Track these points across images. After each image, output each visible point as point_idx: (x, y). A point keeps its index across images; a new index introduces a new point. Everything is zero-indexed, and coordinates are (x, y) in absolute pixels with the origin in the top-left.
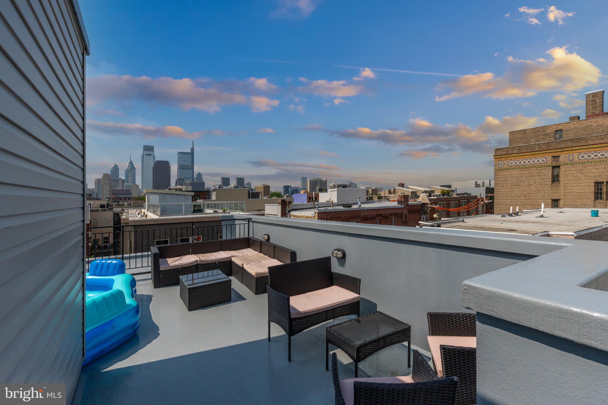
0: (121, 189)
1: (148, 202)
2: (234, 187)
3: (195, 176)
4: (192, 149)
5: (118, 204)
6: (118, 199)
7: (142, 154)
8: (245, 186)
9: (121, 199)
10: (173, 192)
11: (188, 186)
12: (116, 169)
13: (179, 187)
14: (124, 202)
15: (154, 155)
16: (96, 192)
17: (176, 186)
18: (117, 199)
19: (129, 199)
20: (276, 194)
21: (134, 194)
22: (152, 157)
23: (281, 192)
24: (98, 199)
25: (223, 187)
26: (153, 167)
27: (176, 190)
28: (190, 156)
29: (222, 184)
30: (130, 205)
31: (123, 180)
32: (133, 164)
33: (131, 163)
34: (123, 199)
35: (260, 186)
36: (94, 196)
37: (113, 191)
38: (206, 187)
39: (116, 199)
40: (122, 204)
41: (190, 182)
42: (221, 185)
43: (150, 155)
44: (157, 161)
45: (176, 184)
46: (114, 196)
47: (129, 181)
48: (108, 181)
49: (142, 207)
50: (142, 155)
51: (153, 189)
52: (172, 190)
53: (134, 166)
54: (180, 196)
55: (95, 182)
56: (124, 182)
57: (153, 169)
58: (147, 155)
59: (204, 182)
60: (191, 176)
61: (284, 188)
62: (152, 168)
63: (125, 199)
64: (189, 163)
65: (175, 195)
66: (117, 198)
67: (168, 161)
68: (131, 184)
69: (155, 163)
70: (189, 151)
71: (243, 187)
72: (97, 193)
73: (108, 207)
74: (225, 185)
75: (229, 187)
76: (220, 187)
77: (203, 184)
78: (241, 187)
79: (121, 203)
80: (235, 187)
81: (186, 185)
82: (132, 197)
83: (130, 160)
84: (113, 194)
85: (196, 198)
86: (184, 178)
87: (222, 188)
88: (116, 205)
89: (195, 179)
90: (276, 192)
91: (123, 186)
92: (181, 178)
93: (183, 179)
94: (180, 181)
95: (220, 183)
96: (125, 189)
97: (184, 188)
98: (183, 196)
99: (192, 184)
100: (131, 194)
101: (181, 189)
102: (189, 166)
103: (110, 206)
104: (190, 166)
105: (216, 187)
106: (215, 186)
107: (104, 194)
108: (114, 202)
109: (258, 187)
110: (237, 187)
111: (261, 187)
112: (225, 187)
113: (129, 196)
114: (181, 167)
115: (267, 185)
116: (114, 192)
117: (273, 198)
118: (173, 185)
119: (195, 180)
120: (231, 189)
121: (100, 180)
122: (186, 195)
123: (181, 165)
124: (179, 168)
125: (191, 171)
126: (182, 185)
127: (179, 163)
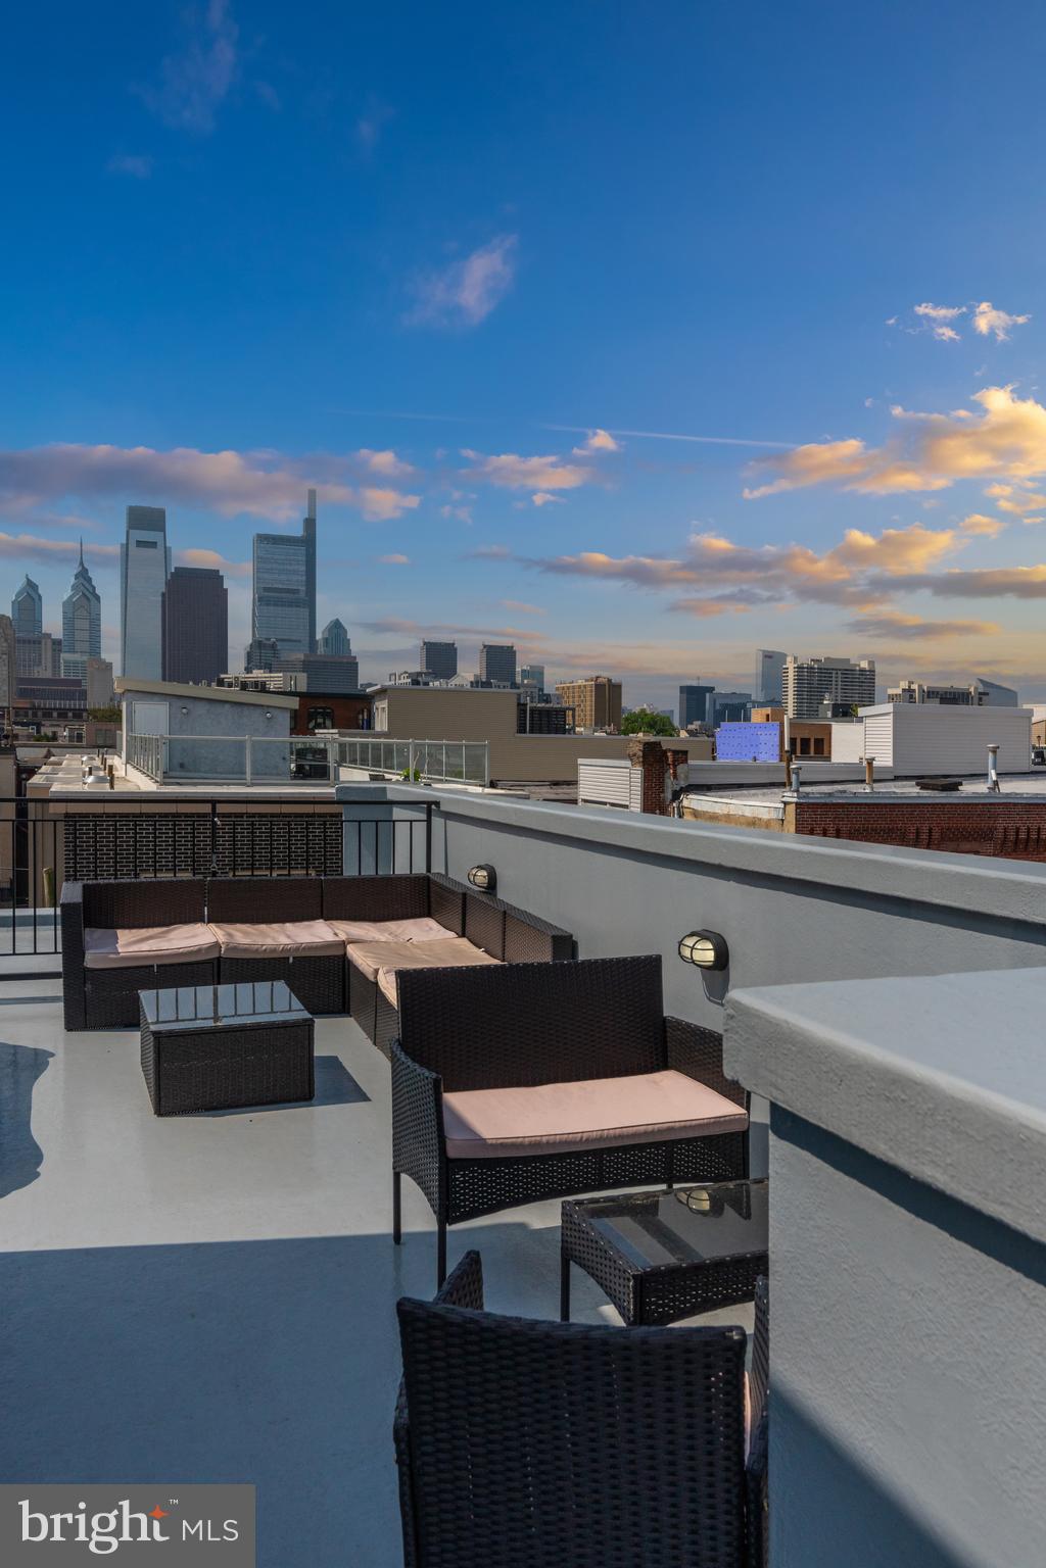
0: (49, 673)
1: (131, 729)
2: (471, 683)
3: (318, 636)
4: (310, 524)
6: (40, 711)
7: (125, 542)
8: (518, 679)
9: (48, 711)
10: (233, 693)
11: (294, 674)
12: (30, 599)
13: (258, 674)
14: (58, 723)
15: (165, 547)
17: (248, 670)
18: (35, 712)
20: (646, 720)
21: (95, 700)
23: (672, 712)
25: (430, 684)
26: (163, 595)
27: (244, 686)
28: (303, 551)
29: (425, 670)
30: (78, 735)
31: (57, 642)
32: (89, 580)
33: (83, 575)
34: (55, 712)
35: (581, 682)
37: (23, 679)
38: (361, 680)
39: (30, 709)
40: (49, 731)
41: (302, 657)
42: (419, 674)
43: (153, 545)
44: (176, 568)
45: (249, 664)
46: (24, 701)
47: (79, 646)
48: (5, 644)
50: (122, 545)
51: (164, 679)
52: (230, 685)
53: (94, 588)
54: (246, 711)
56: (61, 650)
57: (163, 602)
58: (140, 544)
59: (355, 658)
60: (306, 640)
61: (685, 695)
62: (160, 599)
63: (63, 711)
64: (298, 581)
65: (227, 706)
66: (35, 707)
67: (218, 572)
68: (86, 657)
69: (169, 577)
70: (298, 531)
71: (509, 684)
74: (437, 676)
75: (454, 682)
76: (416, 682)
77: (351, 667)
78: (502, 684)
79: (46, 727)
81: (286, 667)
82: (85, 708)
83: (81, 564)
84: (24, 691)
85: (320, 720)
86: (277, 640)
87: (426, 685)
88: (28, 734)
89: (321, 643)
90: (648, 712)
91: (56, 667)
92: (268, 640)
93: (273, 646)
94: (262, 653)
95: (417, 666)
96: (63, 675)
97: (275, 680)
98: (259, 711)
99: (306, 667)
100: (84, 694)
101: (264, 684)
102: (297, 592)
103: (9, 734)
104: (302, 595)
105: (402, 681)
106: (396, 678)
108: (22, 721)
109: (574, 687)
111: (585, 686)
112: (437, 683)
113: (77, 702)
114: (267, 598)
115: (610, 680)
116: (27, 686)
117: (631, 735)
118: (236, 667)
119: (321, 650)
120: (459, 692)
122: (268, 707)
123: (266, 589)
124: (260, 599)
125: (305, 612)
126: (269, 668)
127: (257, 579)
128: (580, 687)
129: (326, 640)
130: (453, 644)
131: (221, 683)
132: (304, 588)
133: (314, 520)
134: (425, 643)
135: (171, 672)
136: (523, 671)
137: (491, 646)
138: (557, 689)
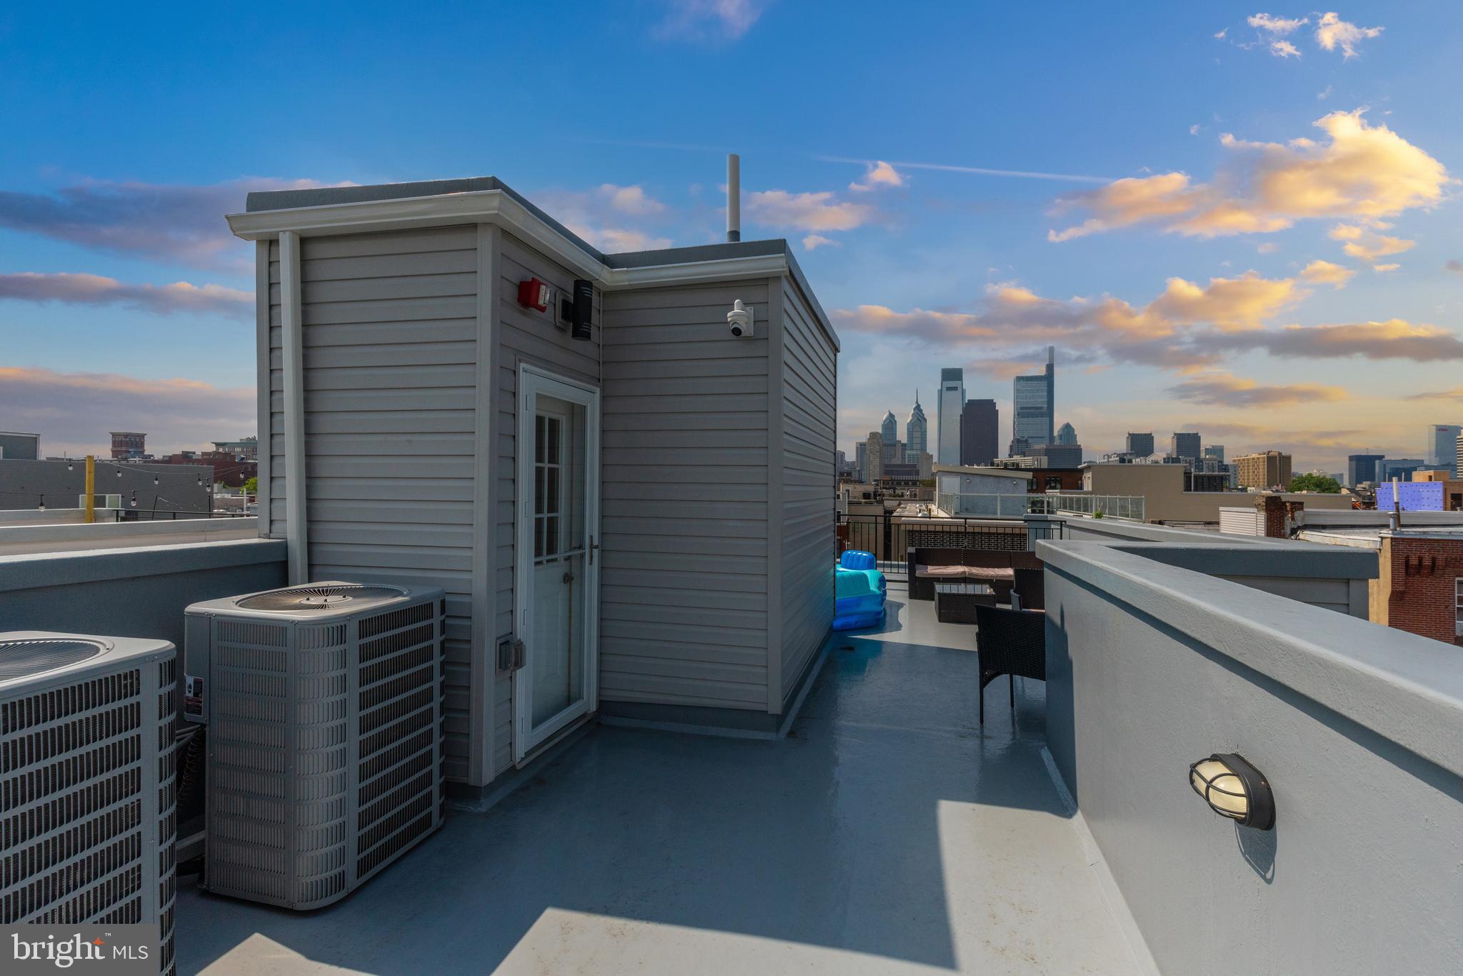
0: (899, 462)
1: (940, 490)
2: (1164, 459)
3: (1056, 434)
4: (1050, 368)
5: (894, 493)
6: (895, 483)
7: (940, 388)
9: (899, 483)
12: (891, 423)
13: (1016, 458)
14: (904, 489)
15: (962, 389)
16: (858, 469)
17: (1011, 456)
18: (892, 483)
19: (914, 483)
21: (923, 476)
22: (958, 394)
24: (861, 482)
25: (1134, 460)
26: (961, 416)
28: (1045, 383)
29: (1128, 452)
30: (915, 495)
31: (904, 445)
32: (921, 411)
33: (918, 408)
34: (903, 483)
35: (1254, 456)
36: (855, 476)
37: (887, 466)
39: (890, 482)
40: (900, 494)
41: (1044, 446)
42: (1124, 454)
43: (955, 389)
44: (968, 401)
45: (1011, 452)
46: (887, 478)
47: (915, 447)
48: (878, 447)
49: (931, 500)
50: (938, 390)
53: (923, 415)
54: (1004, 481)
55: (857, 448)
56: (906, 449)
57: (961, 420)
58: (949, 389)
59: (1080, 446)
60: (1046, 433)
62: (959, 418)
63: (907, 483)
64: (1042, 402)
65: (991, 478)
66: (892, 481)
67: (993, 400)
68: (918, 453)
69: (964, 405)
72: (859, 471)
73: (875, 498)
74: (1138, 455)
76: (1122, 460)
77: (1077, 451)
79: (899, 492)
80: (1168, 458)
81: (1035, 453)
82: (918, 481)
83: (917, 402)
84: (887, 473)
85: (1053, 485)
86: (1028, 438)
87: (1130, 461)
88: (890, 495)
89: (1057, 438)
91: (903, 458)
92: (1023, 437)
93: (1026, 441)
94: (1020, 445)
96: (907, 463)
98: (1009, 480)
99: (1048, 452)
100: (917, 473)
101: (1018, 465)
102: (1042, 408)
103: (879, 495)
104: (1045, 410)
105: (1113, 459)
106: (1109, 457)
107: (871, 472)
108: (887, 489)
109: (1248, 460)
110: (1177, 460)
111: (1258, 458)
112: (1138, 460)
113: (914, 478)
114: (1023, 413)
115: (1280, 454)
116: (888, 469)
118: (1003, 454)
119: (1057, 442)
121: (865, 445)
122: (1015, 478)
123: (1022, 408)
124: (1018, 414)
125: (1046, 419)
126: (1024, 454)
127: (1016, 403)
128: (1254, 459)
129: (1060, 436)
130: (1151, 434)
131: (992, 464)
132: (1046, 406)
133: (1053, 364)
134: (1130, 434)
135: (966, 458)
136: (1206, 450)
137: (1180, 434)
138: (1234, 461)
